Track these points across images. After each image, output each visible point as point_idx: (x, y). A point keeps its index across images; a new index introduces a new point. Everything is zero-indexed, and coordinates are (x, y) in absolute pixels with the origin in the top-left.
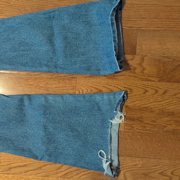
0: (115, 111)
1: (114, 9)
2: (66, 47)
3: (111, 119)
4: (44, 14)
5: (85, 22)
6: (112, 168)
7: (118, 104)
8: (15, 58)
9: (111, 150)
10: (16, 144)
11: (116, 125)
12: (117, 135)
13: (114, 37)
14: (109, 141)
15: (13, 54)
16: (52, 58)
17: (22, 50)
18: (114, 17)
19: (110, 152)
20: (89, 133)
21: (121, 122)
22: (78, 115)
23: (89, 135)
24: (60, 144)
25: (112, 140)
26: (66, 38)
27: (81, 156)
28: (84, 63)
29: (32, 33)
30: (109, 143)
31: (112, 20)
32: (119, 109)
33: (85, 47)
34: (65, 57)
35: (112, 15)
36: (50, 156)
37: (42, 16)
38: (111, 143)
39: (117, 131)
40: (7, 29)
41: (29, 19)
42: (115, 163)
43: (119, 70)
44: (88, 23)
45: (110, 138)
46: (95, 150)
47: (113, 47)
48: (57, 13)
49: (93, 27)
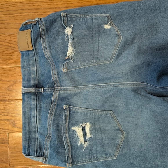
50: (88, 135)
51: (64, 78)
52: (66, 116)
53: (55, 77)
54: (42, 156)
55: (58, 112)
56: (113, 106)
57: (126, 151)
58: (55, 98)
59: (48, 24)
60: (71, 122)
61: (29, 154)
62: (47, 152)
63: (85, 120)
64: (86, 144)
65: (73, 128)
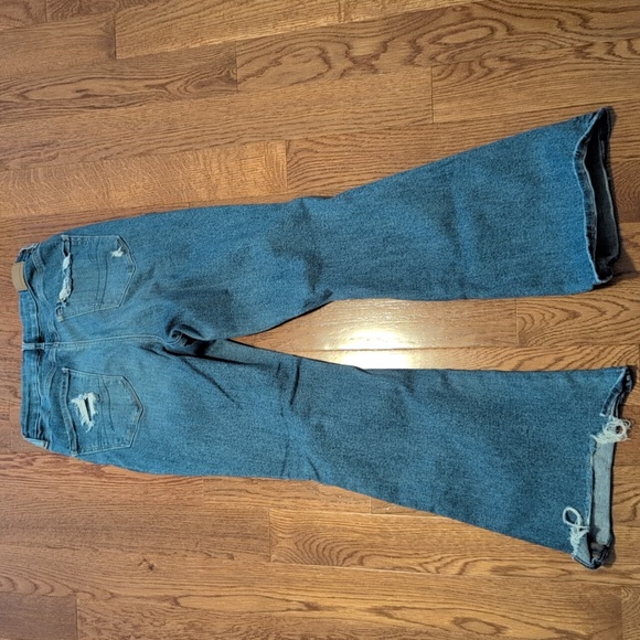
0: (604, 413)
1: (583, 142)
2: (482, 237)
3: (595, 434)
4: (431, 170)
5: (523, 176)
6: (593, 546)
7: (612, 397)
8: (377, 272)
9: (593, 504)
10: (381, 476)
11: (605, 446)
12: (608, 473)
13: (588, 206)
14: (589, 484)
15: (373, 263)
16: (453, 265)
17: (391, 253)
18: (582, 162)
19: (590, 508)
20: (541, 463)
21: (618, 440)
22: (517, 419)
23: (541, 466)
24: (478, 482)
25: (597, 481)
26: (481, 217)
27: (523, 514)
28: (524, 270)
29: (407, 213)
30: (589, 489)
31: (578, 168)
32: (611, 408)
33: (525, 233)
34: (481, 260)
35: (579, 156)
36: (454, 505)
37: (426, 175)
38: (594, 488)
39: (610, 461)
40: (359, 211)
41: (400, 185)
42: (603, 537)
43: (598, 281)
44: (530, 179)
45: (591, 477)
46: (555, 502)
47: (585, 231)
48: (457, 164)
49: (543, 186)
50: (93, 412)
51: (62, 329)
52: (64, 383)
53: (52, 329)
54: (44, 439)
55: (56, 378)
56: (122, 369)
57: (143, 435)
58: (52, 358)
59: (44, 253)
60: (72, 392)
61: (28, 436)
62: (49, 433)
63: (87, 390)
64: (91, 424)
65: (73, 401)
